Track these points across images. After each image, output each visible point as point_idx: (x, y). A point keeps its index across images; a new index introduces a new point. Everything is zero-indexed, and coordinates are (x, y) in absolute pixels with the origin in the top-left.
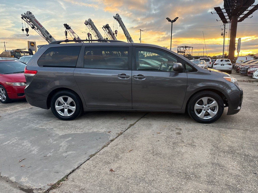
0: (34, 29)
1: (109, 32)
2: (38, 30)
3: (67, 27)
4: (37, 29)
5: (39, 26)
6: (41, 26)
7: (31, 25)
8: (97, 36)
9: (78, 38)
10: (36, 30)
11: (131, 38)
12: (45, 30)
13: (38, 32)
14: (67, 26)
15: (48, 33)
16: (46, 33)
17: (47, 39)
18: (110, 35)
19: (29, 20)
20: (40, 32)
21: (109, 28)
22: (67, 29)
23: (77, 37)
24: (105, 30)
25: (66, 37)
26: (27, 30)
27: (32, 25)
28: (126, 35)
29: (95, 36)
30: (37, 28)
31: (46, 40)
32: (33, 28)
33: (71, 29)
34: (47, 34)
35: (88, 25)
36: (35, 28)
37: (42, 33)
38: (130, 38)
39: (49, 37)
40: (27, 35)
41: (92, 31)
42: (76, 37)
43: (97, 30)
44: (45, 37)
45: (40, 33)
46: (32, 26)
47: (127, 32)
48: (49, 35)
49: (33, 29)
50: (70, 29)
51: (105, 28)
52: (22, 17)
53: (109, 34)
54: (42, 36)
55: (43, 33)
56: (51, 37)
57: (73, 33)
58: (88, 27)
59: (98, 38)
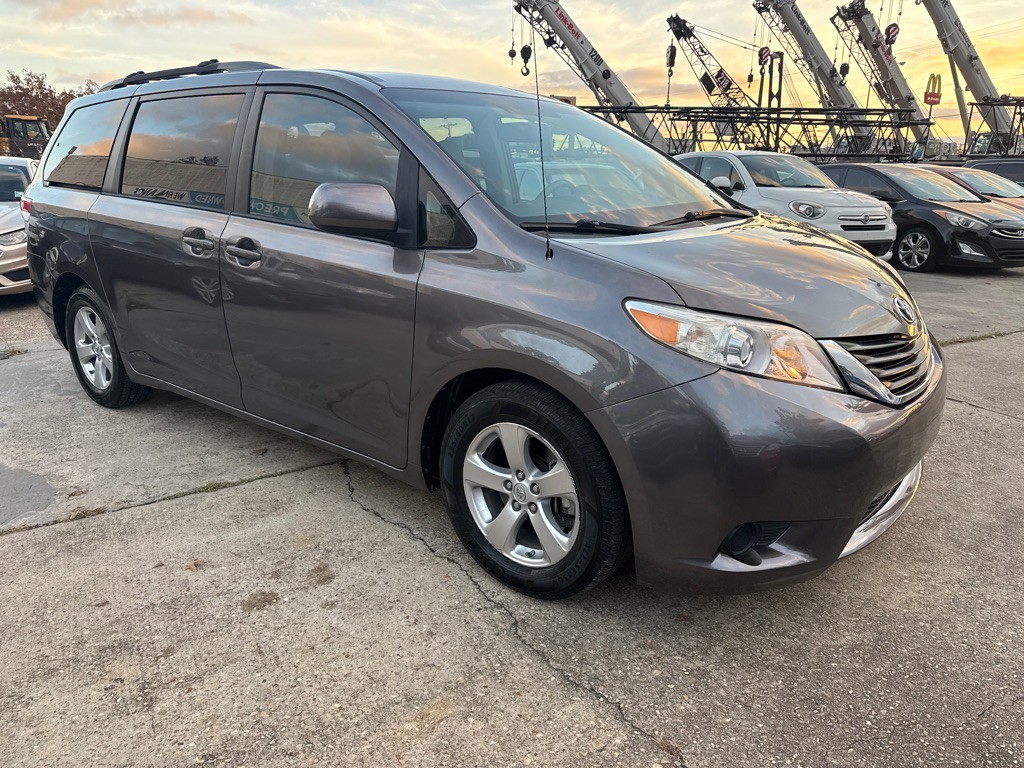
0: (555, 46)
1: (860, 38)
2: (567, 50)
3: (680, 28)
4: (562, 48)
5: (568, 33)
6: (578, 34)
7: (544, 34)
8: (805, 57)
9: (721, 72)
10: (559, 50)
11: (973, 58)
12: (590, 50)
13: (566, 57)
14: (679, 25)
15: (599, 60)
16: (591, 62)
17: (594, 84)
18: (866, 48)
19: (536, 14)
20: (571, 57)
21: (864, 18)
22: (678, 39)
23: (714, 71)
24: (842, 26)
25: (670, 71)
26: (526, 53)
27: (548, 33)
28: (945, 45)
29: (795, 61)
30: (562, 43)
31: (590, 86)
32: (550, 42)
33: (695, 37)
34: (594, 65)
35: (768, 10)
36: (555, 42)
37: (577, 61)
38: (966, 58)
39: (600, 75)
40: (525, 71)
41: (784, 39)
42: (711, 68)
43: (808, 30)
44: (585, 75)
45: (570, 62)
46: (547, 37)
47: (955, 30)
48: (602, 68)
49: (550, 48)
50: (692, 38)
51: (844, 19)
52: (516, 4)
53: (862, 46)
54: (579, 72)
55: (581, 62)
56: (607, 74)
57: (702, 51)
58: (769, 21)
59: (808, 67)
